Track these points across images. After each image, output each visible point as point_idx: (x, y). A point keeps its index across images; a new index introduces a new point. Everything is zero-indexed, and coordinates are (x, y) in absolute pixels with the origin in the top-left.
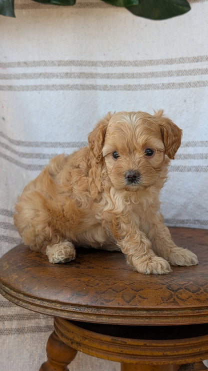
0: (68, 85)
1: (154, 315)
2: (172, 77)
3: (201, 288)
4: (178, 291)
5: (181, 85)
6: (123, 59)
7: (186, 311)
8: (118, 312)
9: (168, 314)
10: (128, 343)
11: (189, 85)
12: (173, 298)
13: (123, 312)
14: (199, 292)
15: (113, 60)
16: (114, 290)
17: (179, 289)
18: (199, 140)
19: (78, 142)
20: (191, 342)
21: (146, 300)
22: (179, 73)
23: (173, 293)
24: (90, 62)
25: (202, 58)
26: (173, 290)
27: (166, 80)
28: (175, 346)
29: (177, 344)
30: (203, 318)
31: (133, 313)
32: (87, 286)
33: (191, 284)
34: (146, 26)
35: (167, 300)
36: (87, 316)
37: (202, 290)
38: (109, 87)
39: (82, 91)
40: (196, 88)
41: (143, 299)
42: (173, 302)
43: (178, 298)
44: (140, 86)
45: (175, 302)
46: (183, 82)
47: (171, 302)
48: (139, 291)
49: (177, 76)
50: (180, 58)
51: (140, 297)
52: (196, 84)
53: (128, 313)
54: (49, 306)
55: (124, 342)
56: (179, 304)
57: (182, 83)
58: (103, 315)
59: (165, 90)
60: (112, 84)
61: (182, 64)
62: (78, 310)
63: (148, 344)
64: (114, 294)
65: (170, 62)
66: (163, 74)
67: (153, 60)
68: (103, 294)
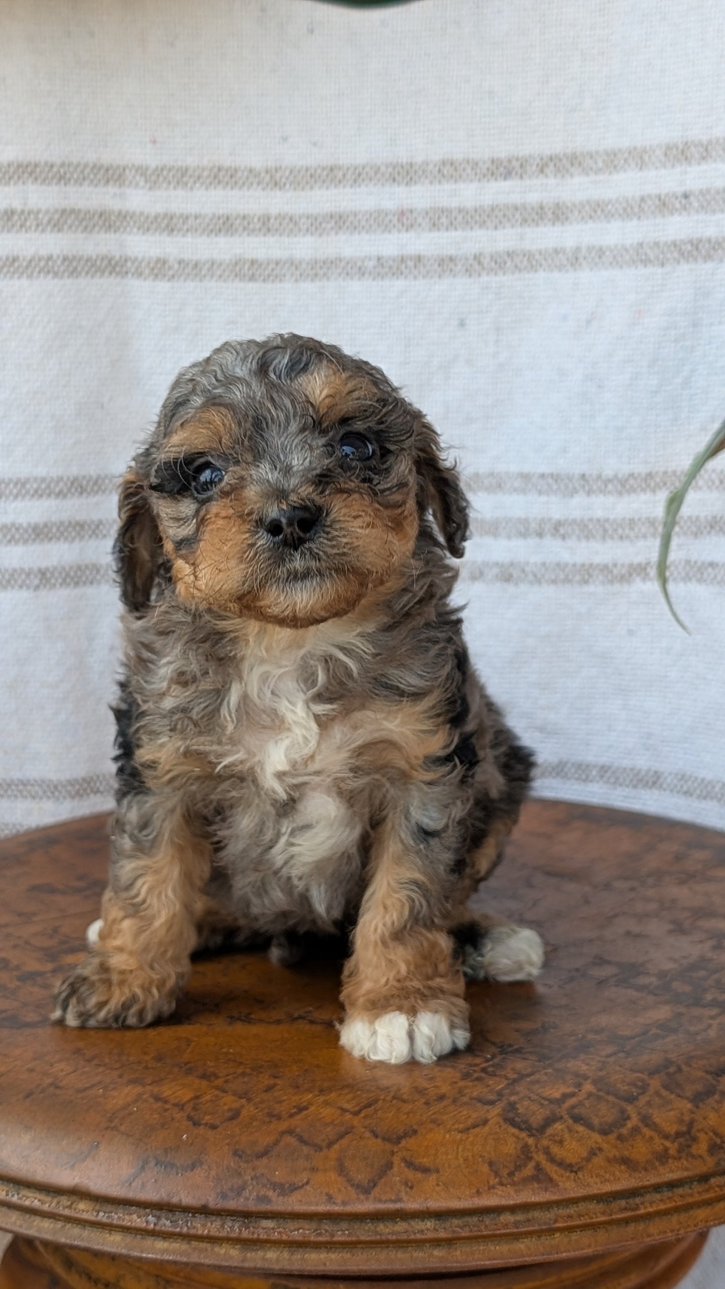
0: (15, 260)
2: (412, 234)
3: (630, 1108)
4: (550, 1131)
5: (446, 265)
6: (227, 162)
7: (582, 1207)
8: (326, 1226)
9: (516, 1224)
11: (476, 265)
12: (532, 1165)
13: (344, 1225)
14: (624, 1131)
15: (191, 161)
16: (301, 1140)
17: (549, 1121)
18: (514, 468)
19: (60, 479)
21: (434, 1176)
22: (440, 219)
23: (531, 1141)
24: (96, 168)
25: (524, 163)
26: (529, 1129)
27: (392, 245)
30: (641, 1226)
31: (386, 1230)
32: (196, 1124)
33: (590, 1095)
34: (311, 31)
35: (511, 1174)
36: (203, 1245)
37: (634, 1121)
38: (176, 266)
39: (68, 282)
40: (502, 278)
41: (419, 1175)
42: (535, 1178)
43: (552, 1159)
44: (293, 264)
45: (540, 1177)
46: (452, 252)
47: (526, 1181)
48: (399, 1139)
49: (430, 230)
50: (444, 163)
51: (410, 1164)
52: (500, 263)
53: (364, 1232)
54: (46, 1207)
56: (557, 1185)
57: (451, 259)
58: (267, 1241)
59: (387, 283)
60: (187, 256)
61: (448, 187)
62: (166, 1224)
64: (307, 1157)
65: (405, 174)
66: (382, 222)
67: (340, 168)
68: (265, 1160)
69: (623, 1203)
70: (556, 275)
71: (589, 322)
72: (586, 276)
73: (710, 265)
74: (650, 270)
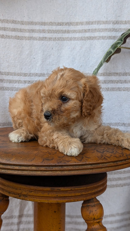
1: (95, 167)
2: (45, 34)
4: (104, 153)
5: (50, 39)
6: (15, 20)
7: (111, 163)
8: (74, 167)
9: (102, 166)
10: (61, 190)
11: (55, 39)
12: (103, 157)
13: (77, 167)
14: (114, 153)
15: (9, 19)
20: (94, 186)
21: (90, 159)
22: (50, 31)
23: (102, 154)
25: (63, 23)
27: (42, 35)
28: (86, 189)
29: (88, 187)
31: (84, 167)
35: (101, 158)
36: (54, 172)
40: (59, 42)
41: (88, 159)
42: (104, 159)
44: (25, 37)
46: (51, 37)
49: (48, 33)
50: (50, 22)
51: (86, 157)
52: (59, 39)
53: (81, 167)
54: (26, 169)
55: (59, 190)
56: (107, 160)
57: (51, 38)
58: (65, 170)
59: (41, 41)
60: (7, 35)
63: (73, 189)
65: (44, 24)
66: (40, 31)
67: (33, 22)
68: (63, 158)
69: (116, 163)
70: (68, 41)
71: (73, 49)
72: (72, 42)
73: (93, 41)
74: (83, 41)
